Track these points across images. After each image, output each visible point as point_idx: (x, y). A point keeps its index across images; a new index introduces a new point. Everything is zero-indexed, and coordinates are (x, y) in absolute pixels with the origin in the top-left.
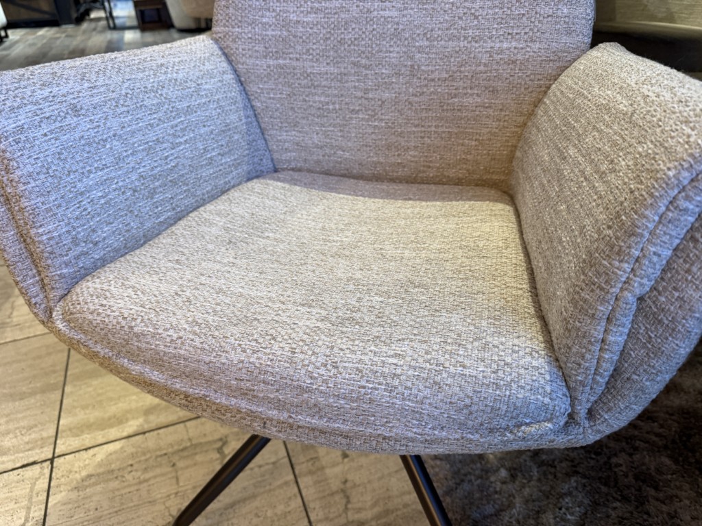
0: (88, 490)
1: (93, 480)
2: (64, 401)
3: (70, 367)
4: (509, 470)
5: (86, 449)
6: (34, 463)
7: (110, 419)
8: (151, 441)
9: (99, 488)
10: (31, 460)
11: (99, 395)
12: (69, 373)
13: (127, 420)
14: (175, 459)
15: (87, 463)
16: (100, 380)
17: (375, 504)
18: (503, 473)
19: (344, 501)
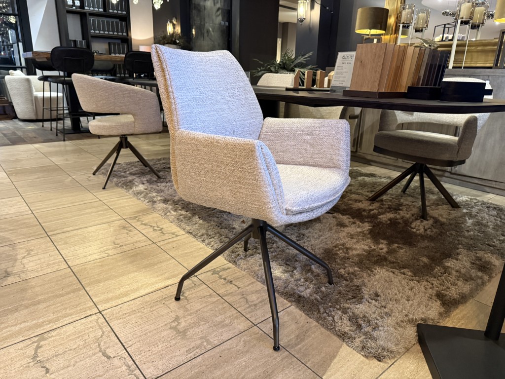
0: (127, 318)
1: (127, 315)
2: (89, 293)
3: (81, 281)
4: (304, 279)
5: (116, 306)
6: (91, 315)
7: (120, 295)
8: (147, 298)
9: (132, 316)
10: (88, 315)
11: (106, 289)
12: (83, 284)
13: (129, 294)
14: (163, 302)
15: (119, 310)
16: (103, 283)
17: (258, 299)
18: (302, 280)
19: (245, 300)
